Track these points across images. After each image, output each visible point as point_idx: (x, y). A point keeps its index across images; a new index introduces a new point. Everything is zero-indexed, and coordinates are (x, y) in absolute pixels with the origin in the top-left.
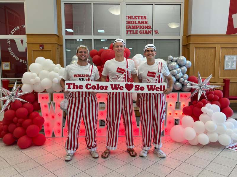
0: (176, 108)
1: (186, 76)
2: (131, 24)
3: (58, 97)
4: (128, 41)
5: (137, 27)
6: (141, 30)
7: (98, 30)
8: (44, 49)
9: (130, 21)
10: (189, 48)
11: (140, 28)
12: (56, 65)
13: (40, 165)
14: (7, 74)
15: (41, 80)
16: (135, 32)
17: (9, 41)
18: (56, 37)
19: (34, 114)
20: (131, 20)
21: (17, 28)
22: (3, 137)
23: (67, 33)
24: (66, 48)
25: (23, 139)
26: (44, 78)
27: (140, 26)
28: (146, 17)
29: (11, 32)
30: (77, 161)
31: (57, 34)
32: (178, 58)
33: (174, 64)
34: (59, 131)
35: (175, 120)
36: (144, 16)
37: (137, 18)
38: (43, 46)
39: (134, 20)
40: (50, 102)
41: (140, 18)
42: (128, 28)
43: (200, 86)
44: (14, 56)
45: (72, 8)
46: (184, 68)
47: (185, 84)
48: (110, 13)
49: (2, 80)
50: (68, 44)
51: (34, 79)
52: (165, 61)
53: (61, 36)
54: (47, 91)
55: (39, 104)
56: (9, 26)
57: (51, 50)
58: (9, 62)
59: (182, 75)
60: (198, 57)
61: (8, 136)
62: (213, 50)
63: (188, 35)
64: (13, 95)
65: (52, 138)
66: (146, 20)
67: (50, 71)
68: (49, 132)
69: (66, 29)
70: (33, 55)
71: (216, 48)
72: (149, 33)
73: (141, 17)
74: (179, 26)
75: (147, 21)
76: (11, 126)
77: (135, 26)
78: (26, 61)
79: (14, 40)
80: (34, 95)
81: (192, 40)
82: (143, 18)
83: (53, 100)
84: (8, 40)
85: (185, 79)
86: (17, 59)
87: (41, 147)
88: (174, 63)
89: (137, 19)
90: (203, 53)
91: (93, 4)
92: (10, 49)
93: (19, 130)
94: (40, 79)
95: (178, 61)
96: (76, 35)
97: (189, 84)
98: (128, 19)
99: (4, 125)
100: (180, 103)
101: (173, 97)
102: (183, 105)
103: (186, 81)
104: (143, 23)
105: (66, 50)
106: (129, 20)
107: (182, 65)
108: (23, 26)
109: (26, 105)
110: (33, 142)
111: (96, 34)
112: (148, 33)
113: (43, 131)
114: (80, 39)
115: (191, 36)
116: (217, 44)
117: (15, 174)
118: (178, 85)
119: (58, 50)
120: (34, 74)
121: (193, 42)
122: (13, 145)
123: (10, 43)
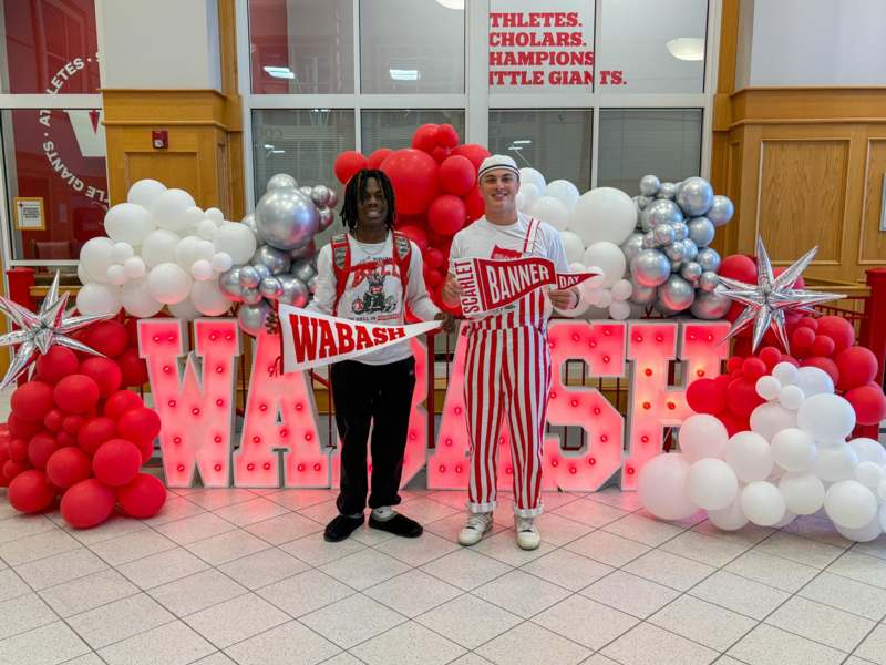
0: (671, 381)
1: (711, 256)
2: (516, 46)
3: (213, 336)
4: (495, 114)
5: (540, 58)
6: (558, 68)
7: (391, 71)
8: (170, 150)
9: (512, 35)
10: (738, 144)
11: (552, 63)
12: (204, 211)
13: (138, 591)
14: (38, 244)
15: (149, 269)
16: (530, 77)
18: (215, 102)
19: (120, 397)
20: (517, 30)
21: (76, 62)
22: (8, 485)
24: (254, 142)
25: (82, 492)
26: (160, 263)
27: (553, 54)
28: (576, 15)
29: (53, 82)
30: (277, 579)
31: (219, 90)
32: (682, 186)
33: (664, 208)
34: (218, 468)
35: (666, 429)
36: (567, 13)
37: (542, 21)
38: (164, 137)
39: (528, 30)
40: (181, 355)
41: (552, 20)
42: (503, 61)
43: (766, 294)
44: (65, 174)
46: (704, 226)
47: (707, 287)
50: (265, 127)
51: (123, 265)
52: (632, 196)
53: (232, 98)
54: (172, 311)
55: (144, 361)
56: (49, 56)
57: (194, 154)
58: (41, 199)
59: (694, 251)
60: (773, 179)
61: (26, 481)
62: (837, 152)
63: (736, 91)
64: (44, 326)
65: (194, 491)
66: (576, 29)
67: (182, 234)
68: (181, 468)
69: (267, 69)
70: (127, 175)
71: (848, 141)
72: (587, 83)
73: (557, 16)
74: (702, 58)
75: (580, 35)
76: (39, 444)
77: (531, 54)
79: (66, 112)
80: (125, 324)
81: (752, 111)
82: (565, 20)
83: (194, 347)
84: (41, 112)
85: (707, 267)
86: (79, 185)
87: (151, 522)
88: (663, 205)
89: (538, 25)
90: (796, 162)
92: (49, 146)
93: (64, 457)
94: (144, 267)
95: (681, 196)
98: (505, 25)
99: (12, 437)
100: (685, 365)
101: (660, 337)
102: (698, 372)
103: (710, 275)
104: (566, 40)
106: (509, 30)
107: (696, 213)
109: (94, 365)
110: (118, 504)
112: (583, 80)
113: (159, 462)
115: (748, 97)
116: (854, 127)
117: (44, 621)
118: (678, 289)
119: (223, 151)
120: (123, 245)
121: (757, 120)
122: (48, 516)
123: (48, 125)
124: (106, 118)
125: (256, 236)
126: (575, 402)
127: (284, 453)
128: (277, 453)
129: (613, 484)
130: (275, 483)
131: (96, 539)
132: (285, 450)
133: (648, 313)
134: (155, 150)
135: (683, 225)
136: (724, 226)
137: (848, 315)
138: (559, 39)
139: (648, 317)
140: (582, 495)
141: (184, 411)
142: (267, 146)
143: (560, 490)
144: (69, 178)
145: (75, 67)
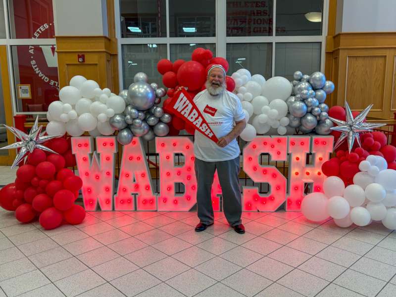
0: (307, 162)
1: (324, 106)
3: (105, 144)
5: (249, 21)
6: (256, 25)
8: (85, 63)
9: (236, 11)
11: (254, 23)
12: (102, 89)
13: (71, 256)
15: (78, 116)
17: (31, 49)
18: (103, 41)
19: (64, 172)
20: (239, 9)
21: (44, 26)
22: (15, 210)
25: (48, 213)
26: (83, 113)
27: (255, 19)
28: (265, 2)
29: (35, 34)
30: (133, 251)
31: (107, 36)
32: (312, 76)
33: (304, 85)
34: (108, 201)
35: (306, 184)
36: (261, 1)
37: (250, 5)
38: (83, 57)
39: (243, 9)
40: (91, 152)
41: (255, 5)
43: (351, 126)
44: (41, 75)
46: (321, 93)
47: (323, 118)
51: (67, 113)
52: (290, 81)
53: (112, 39)
55: (74, 155)
56: (33, 23)
57: (96, 64)
58: (29, 85)
59: (317, 104)
60: (352, 73)
61: (23, 208)
62: (381, 61)
63: (336, 34)
64: (31, 140)
65: (97, 212)
66: (265, 8)
67: (93, 100)
68: (91, 202)
71: (386, 56)
73: (257, 3)
75: (267, 11)
76: (29, 192)
79: (40, 46)
80: (66, 139)
81: (343, 43)
82: (260, 4)
83: (96, 150)
84: (30, 47)
86: (46, 79)
87: (78, 226)
89: (248, 7)
90: (363, 66)
92: (33, 62)
93: (40, 198)
94: (76, 115)
95: (312, 80)
97: (328, 121)
99: (17, 189)
100: (314, 155)
101: (302, 144)
102: (320, 159)
103: (324, 114)
104: (260, 13)
106: (235, 9)
107: (318, 87)
109: (53, 156)
111: (177, 32)
112: (268, 31)
113: (81, 200)
115: (342, 37)
116: (388, 50)
117: (30, 270)
118: (311, 120)
119: (109, 63)
120: (67, 105)
121: (345, 47)
122: (33, 223)
123: (33, 53)
124: (57, 49)
125: (124, 99)
126: (265, 172)
127: (137, 196)
128: (133, 196)
129: (282, 208)
130: (134, 209)
132: (137, 194)
133: (297, 133)
134: (78, 63)
135: (313, 91)
136: (331, 94)
137: (386, 133)
138: (258, 13)
139: (297, 134)
140: (269, 213)
141: (92, 176)
142: (129, 62)
143: (258, 211)
144: (42, 77)
145: (44, 27)
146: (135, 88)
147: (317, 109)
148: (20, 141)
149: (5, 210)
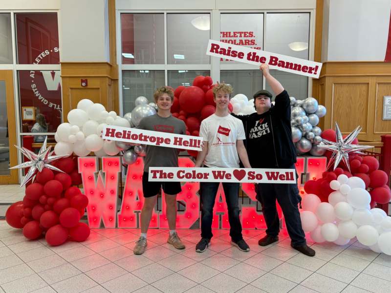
0: (302, 182)
1: (318, 130)
3: (110, 164)
4: (223, 73)
7: (175, 55)
8: (88, 87)
9: (226, 40)
10: (323, 84)
12: (109, 112)
13: (81, 273)
15: (86, 137)
17: (32, 73)
18: (108, 67)
19: (72, 190)
20: (228, 39)
21: (46, 52)
22: (23, 227)
23: (125, 61)
24: (123, 84)
25: (55, 230)
28: (252, 33)
29: (36, 60)
31: (109, 62)
32: (305, 101)
34: (111, 219)
36: (249, 32)
37: (239, 35)
38: (86, 81)
39: (233, 39)
40: (96, 172)
41: (243, 35)
43: (340, 147)
44: (40, 97)
45: (133, 20)
46: (315, 118)
47: (316, 142)
48: (194, 27)
49: (21, 136)
50: (125, 78)
51: (75, 135)
53: (114, 66)
55: (80, 175)
56: (32, 49)
57: (99, 88)
58: (33, 107)
59: (311, 128)
60: (338, 98)
61: (31, 226)
62: (364, 88)
64: (40, 160)
65: (101, 230)
66: (253, 38)
68: (95, 220)
69: (123, 54)
70: (70, 97)
71: (368, 83)
73: (245, 33)
74: (307, 48)
75: (254, 40)
76: (37, 210)
78: (59, 106)
79: (41, 71)
80: (74, 158)
81: (329, 71)
82: (248, 35)
83: (101, 169)
84: (31, 72)
85: (316, 134)
86: (46, 102)
87: (84, 243)
88: (297, 109)
89: (237, 36)
90: (347, 92)
91: (167, 13)
93: (48, 215)
94: (84, 136)
95: (305, 105)
96: (138, 63)
97: (322, 143)
98: (223, 37)
99: (25, 207)
100: (308, 175)
102: (313, 178)
103: (318, 138)
104: (248, 43)
105: (123, 87)
107: (311, 112)
108: (54, 50)
109: (60, 176)
110: (69, 235)
111: (171, 61)
113: (85, 218)
114: (144, 70)
115: (327, 64)
116: (370, 78)
118: (306, 143)
119: (110, 87)
120: (75, 127)
121: (331, 75)
122: (40, 241)
123: (34, 77)
124: (62, 74)
125: (129, 121)
127: (140, 213)
128: (136, 214)
130: (136, 227)
131: (60, 251)
132: (140, 212)
134: (81, 87)
135: (306, 117)
137: (373, 154)
138: (246, 42)
141: (97, 195)
143: (256, 229)
144: (42, 99)
145: (45, 54)
146: (139, 109)
147: (311, 134)
148: (29, 160)
149: (12, 227)
